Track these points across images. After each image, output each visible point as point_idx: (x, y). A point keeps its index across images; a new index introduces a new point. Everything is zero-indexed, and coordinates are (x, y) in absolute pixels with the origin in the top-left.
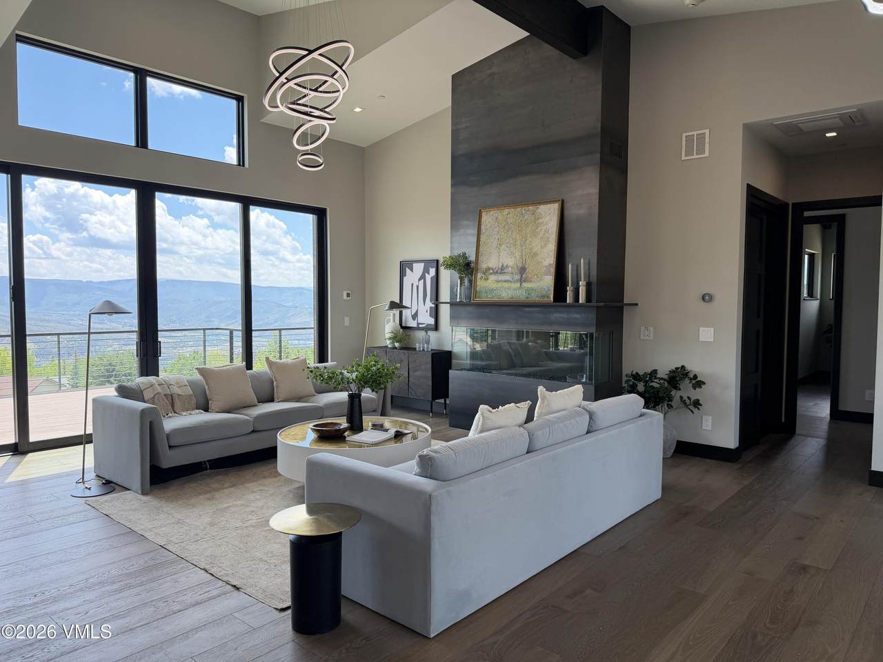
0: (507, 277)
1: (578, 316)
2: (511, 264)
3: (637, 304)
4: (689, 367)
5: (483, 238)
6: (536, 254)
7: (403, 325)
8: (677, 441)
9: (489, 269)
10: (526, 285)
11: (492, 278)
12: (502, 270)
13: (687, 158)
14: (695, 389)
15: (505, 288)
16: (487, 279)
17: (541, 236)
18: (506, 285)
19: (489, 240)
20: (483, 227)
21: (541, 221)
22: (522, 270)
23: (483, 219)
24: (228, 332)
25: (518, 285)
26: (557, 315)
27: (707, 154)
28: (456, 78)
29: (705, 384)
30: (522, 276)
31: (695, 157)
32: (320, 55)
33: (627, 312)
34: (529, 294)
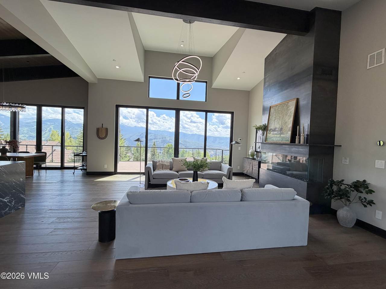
0: (276, 133)
1: (302, 150)
2: (278, 127)
3: (341, 146)
4: (368, 181)
5: (270, 117)
6: (286, 122)
7: (256, 151)
8: (357, 220)
9: (271, 129)
10: (282, 135)
11: (272, 133)
12: (274, 130)
13: (370, 67)
14: (368, 194)
15: (275, 137)
16: (270, 133)
17: (288, 115)
18: (276, 135)
19: (272, 118)
20: (271, 113)
21: (289, 108)
22: (281, 129)
23: (271, 110)
24: (222, 151)
25: (279, 135)
26: (294, 149)
27: (383, 63)
28: (266, 59)
29: (374, 192)
30: (281, 132)
31: (375, 65)
32: (182, 62)
33: (336, 150)
34: (282, 139)
